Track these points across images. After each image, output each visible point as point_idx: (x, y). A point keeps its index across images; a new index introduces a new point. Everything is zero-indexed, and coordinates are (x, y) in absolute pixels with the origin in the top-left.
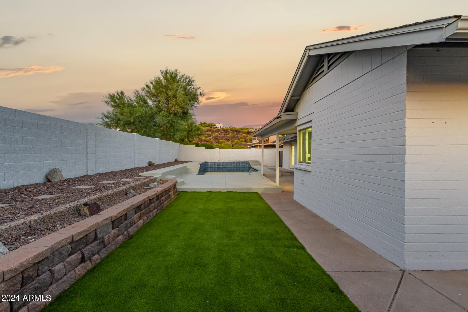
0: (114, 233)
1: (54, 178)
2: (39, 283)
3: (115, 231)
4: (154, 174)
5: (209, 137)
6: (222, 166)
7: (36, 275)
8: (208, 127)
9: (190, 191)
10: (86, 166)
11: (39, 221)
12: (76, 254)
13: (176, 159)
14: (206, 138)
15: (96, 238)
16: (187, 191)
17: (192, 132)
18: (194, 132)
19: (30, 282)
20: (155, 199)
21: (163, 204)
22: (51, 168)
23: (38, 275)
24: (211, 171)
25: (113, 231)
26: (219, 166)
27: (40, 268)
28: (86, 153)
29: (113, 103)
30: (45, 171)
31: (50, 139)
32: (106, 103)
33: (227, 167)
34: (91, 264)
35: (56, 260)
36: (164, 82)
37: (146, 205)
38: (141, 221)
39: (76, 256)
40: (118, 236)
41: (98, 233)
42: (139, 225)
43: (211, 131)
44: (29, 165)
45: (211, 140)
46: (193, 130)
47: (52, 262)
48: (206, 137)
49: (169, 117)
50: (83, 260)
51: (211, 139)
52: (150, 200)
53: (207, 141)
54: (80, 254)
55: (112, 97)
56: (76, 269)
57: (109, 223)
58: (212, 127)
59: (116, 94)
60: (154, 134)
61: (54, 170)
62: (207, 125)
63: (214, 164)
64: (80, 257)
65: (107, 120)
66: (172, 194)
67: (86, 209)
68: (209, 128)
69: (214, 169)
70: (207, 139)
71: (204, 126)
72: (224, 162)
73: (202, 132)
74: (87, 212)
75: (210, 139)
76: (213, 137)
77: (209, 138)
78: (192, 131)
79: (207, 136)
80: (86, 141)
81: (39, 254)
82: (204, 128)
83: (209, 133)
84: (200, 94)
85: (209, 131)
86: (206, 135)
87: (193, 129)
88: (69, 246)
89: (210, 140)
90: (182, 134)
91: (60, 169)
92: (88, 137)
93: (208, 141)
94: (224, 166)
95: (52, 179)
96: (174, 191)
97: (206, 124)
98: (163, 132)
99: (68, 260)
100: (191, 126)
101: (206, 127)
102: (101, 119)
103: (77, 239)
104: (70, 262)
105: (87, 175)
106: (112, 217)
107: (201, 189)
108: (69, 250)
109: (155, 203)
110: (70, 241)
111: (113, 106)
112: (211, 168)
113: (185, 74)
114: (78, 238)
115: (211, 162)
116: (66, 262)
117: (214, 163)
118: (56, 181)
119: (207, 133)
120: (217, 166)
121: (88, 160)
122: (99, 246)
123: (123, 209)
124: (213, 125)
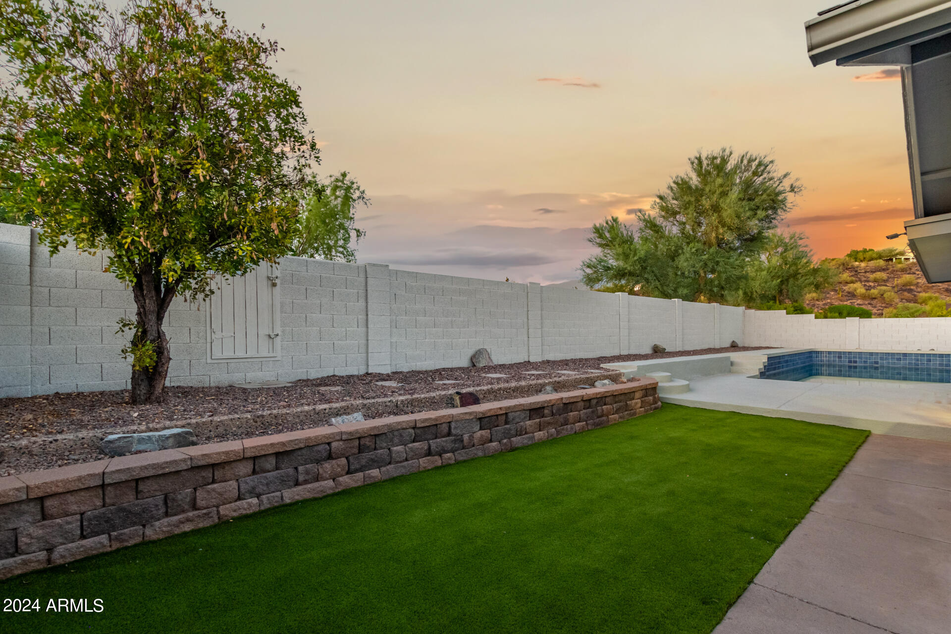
0: (482, 436)
1: (479, 362)
2: (376, 456)
3: (485, 433)
4: (624, 367)
5: (879, 288)
6: (866, 362)
7: (373, 447)
8: (876, 259)
9: (692, 406)
10: (526, 347)
11: (406, 402)
12: (421, 443)
13: (733, 341)
14: (870, 290)
15: (449, 434)
16: (686, 405)
17: (797, 279)
18: (804, 278)
19: (367, 451)
20: (582, 404)
21: (604, 418)
22: (478, 348)
23: (375, 449)
24: (830, 375)
25: (480, 432)
26: (855, 362)
27: (378, 442)
28: (526, 327)
29: (598, 240)
30: (471, 352)
31: (476, 308)
32: (590, 241)
33: (882, 367)
34: (440, 462)
35: (396, 440)
36: (695, 180)
37: (554, 411)
38: (541, 433)
39: (421, 445)
40: (491, 441)
41: (453, 427)
42: (536, 438)
43: (888, 270)
44: (450, 343)
45: (885, 296)
46: (800, 273)
47: (392, 440)
48: (869, 288)
49: (702, 254)
50: (429, 453)
51: (885, 291)
52: (565, 404)
53: (873, 297)
54: (427, 444)
55: (598, 231)
56: (420, 460)
57: (472, 419)
58: (892, 260)
59: (605, 225)
60: (675, 290)
61: (479, 350)
62: (875, 256)
63: (840, 357)
64: (426, 448)
65: (589, 271)
66: (636, 403)
67: (457, 398)
68: (881, 263)
69: (840, 371)
70: (874, 292)
71: (864, 258)
72: (871, 354)
73: (828, 276)
74: (458, 401)
75: (881, 293)
76: (893, 287)
77: (881, 290)
78: (799, 276)
79: (872, 284)
80: (526, 309)
81: (375, 427)
82: (863, 265)
83: (883, 275)
84: (788, 189)
85: (880, 271)
86: (868, 281)
87: (800, 271)
88: (412, 431)
89: (882, 295)
90: (768, 284)
91: (489, 351)
92: (529, 303)
93: (875, 298)
94: (871, 363)
95: (476, 362)
96: (643, 399)
97: (870, 253)
98: (697, 286)
99: (410, 445)
100: (795, 264)
101: (871, 259)
102: (580, 271)
103: (420, 426)
104: (412, 448)
105: (529, 361)
106: (476, 412)
107: (715, 404)
108: (412, 435)
109: (581, 412)
110: (412, 424)
111: (601, 245)
112: (829, 366)
113: (747, 153)
114: (423, 425)
115: (830, 353)
116: (408, 447)
117: (840, 354)
118: (481, 365)
119: (872, 276)
120: (850, 362)
121: (530, 339)
122: (455, 444)
123: (499, 407)
124: (893, 253)
